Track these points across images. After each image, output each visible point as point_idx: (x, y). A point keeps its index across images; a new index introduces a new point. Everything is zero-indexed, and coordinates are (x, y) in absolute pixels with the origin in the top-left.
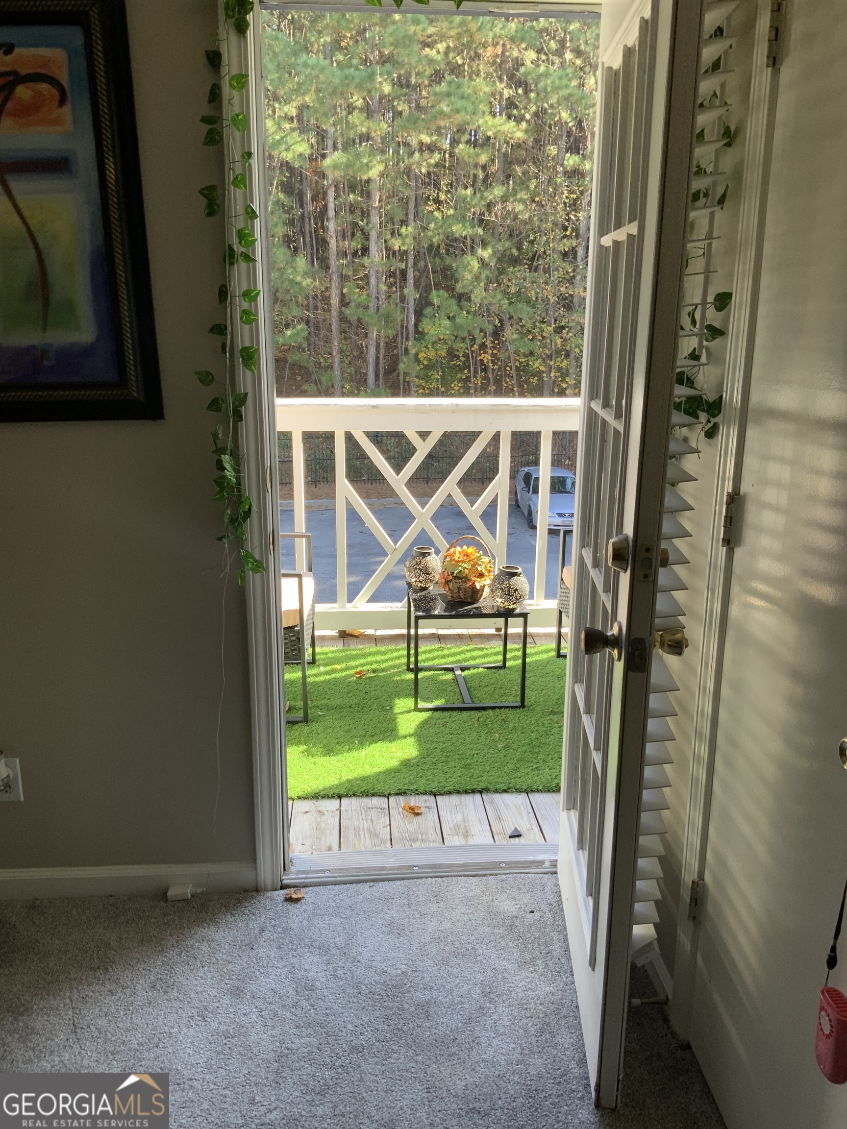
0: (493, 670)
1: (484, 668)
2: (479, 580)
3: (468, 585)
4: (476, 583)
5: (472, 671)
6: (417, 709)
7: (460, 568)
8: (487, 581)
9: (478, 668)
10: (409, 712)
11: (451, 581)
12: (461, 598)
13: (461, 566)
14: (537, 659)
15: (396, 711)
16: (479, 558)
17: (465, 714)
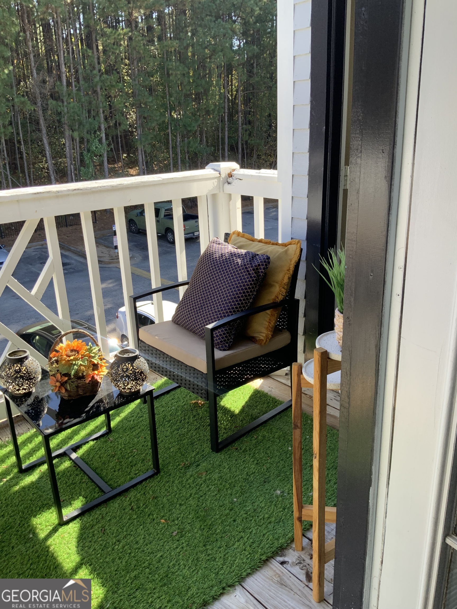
0: (102, 439)
1: (93, 440)
2: (96, 372)
3: (87, 382)
4: (95, 376)
5: (85, 448)
6: (62, 523)
7: (76, 367)
8: (104, 371)
9: (88, 442)
10: (55, 530)
11: (66, 382)
12: (80, 395)
13: (75, 364)
14: (129, 411)
15: (42, 535)
16: (90, 350)
17: (115, 505)
